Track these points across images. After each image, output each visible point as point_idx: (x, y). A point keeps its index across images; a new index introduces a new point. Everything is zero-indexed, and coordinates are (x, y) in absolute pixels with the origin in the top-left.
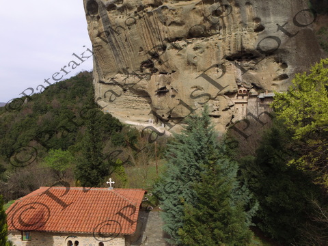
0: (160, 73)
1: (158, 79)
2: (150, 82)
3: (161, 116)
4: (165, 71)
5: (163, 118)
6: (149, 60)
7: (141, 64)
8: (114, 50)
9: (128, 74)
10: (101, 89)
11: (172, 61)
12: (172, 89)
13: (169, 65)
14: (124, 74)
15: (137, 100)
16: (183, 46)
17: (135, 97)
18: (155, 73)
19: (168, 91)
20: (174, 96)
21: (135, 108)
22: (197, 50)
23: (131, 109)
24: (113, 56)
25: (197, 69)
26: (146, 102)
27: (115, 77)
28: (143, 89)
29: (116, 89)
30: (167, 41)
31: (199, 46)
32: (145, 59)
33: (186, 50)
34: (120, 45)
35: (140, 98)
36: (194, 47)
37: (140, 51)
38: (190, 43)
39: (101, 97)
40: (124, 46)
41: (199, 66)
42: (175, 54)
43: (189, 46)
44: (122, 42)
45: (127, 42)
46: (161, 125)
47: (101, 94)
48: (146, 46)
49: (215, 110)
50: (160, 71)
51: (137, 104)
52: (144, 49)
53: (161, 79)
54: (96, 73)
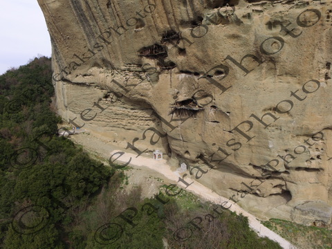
0: (182, 72)
1: (175, 83)
2: (156, 85)
3: (182, 152)
4: (194, 68)
5: (186, 156)
6: (156, 45)
7: (138, 51)
8: (86, 25)
9: (113, 68)
10: (66, 91)
11: (218, 49)
12: (214, 107)
13: (209, 57)
14: (105, 68)
15: (130, 114)
16: (244, 17)
17: (126, 108)
18: (169, 69)
19: (203, 110)
20: (218, 122)
21: (126, 127)
22: (275, 27)
23: (119, 129)
24: (83, 36)
25: (276, 69)
26: (147, 119)
27: (89, 73)
28: (143, 98)
29: (92, 94)
30: (205, 5)
31: (282, 17)
32: (149, 42)
33: (250, 27)
34: (96, 15)
35: (136, 111)
36: (268, 20)
37: (137, 28)
38: (257, 11)
39: (66, 104)
40: (104, 17)
41: (282, 64)
42: (223, 34)
43: (256, 17)
44: (100, 9)
45: (110, 9)
46: (180, 165)
47: (66, 100)
48: (150, 17)
49: (312, 159)
50: (180, 68)
51: (130, 121)
52: (146, 23)
53: (183, 83)
54: (56, 64)
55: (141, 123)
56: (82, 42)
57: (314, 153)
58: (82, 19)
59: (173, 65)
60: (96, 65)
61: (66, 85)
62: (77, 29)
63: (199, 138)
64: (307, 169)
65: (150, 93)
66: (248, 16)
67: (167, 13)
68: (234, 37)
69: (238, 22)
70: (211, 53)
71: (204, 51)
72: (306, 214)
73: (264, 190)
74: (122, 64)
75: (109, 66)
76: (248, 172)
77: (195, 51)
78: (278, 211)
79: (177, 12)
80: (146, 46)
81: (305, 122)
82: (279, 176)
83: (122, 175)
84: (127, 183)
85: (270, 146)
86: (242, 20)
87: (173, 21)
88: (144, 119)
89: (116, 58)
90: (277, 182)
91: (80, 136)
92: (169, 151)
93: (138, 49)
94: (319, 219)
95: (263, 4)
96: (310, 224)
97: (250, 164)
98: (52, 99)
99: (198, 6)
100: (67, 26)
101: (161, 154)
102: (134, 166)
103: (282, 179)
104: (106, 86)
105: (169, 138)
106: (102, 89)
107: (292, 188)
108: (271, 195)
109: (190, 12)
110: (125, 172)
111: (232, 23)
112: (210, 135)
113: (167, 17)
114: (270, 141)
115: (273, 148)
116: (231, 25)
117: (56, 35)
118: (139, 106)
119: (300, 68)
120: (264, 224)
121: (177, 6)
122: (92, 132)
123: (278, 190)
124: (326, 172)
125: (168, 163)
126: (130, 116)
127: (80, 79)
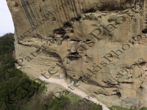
0: (72, 40)
1: (69, 45)
2: (61, 46)
3: (72, 76)
4: (77, 39)
5: (74, 78)
6: (61, 28)
7: (53, 31)
8: (30, 19)
9: (42, 38)
10: (20, 48)
11: (88, 30)
12: (86, 55)
13: (84, 34)
14: (38, 38)
15: (49, 59)
16: (98, 17)
17: (47, 56)
18: (66, 39)
19: (81, 57)
20: (88, 62)
21: (47, 65)
22: (111, 21)
23: (44, 66)
24: (29, 24)
25: (112, 39)
26: (57, 61)
27: (31, 40)
28: (55, 51)
29: (32, 50)
30: (82, 12)
31: (114, 18)
32: (58, 27)
33: (101, 21)
34: (35, 15)
35: (52, 57)
36: (108, 19)
37: (53, 21)
38: (104, 15)
39: (20, 54)
40: (38, 16)
41: (114, 37)
42: (90, 24)
43: (103, 17)
44: (37, 13)
45: (41, 13)
46: (71, 82)
47: (20, 52)
48: (58, 16)
49: (129, 78)
50: (71, 38)
51: (49, 62)
52: (57, 19)
53: (72, 45)
54: (16, 36)
55: (54, 63)
56: (28, 26)
57: (130, 76)
58: (29, 16)
59: (68, 37)
60: (34, 37)
61: (20, 46)
62: (26, 21)
63: (79, 70)
64: (127, 83)
65: (58, 49)
66: (100, 17)
67: (66, 15)
68: (94, 25)
69: (96, 19)
70: (84, 32)
71: (81, 31)
72: (127, 103)
73: (109, 93)
74: (46, 37)
75: (40, 37)
76: (101, 84)
77: (78, 31)
78: (115, 102)
79: (70, 14)
80: (57, 29)
81: (125, 62)
82: (115, 86)
83: (44, 87)
84: (47, 91)
85: (111, 73)
86: (98, 18)
87: (68, 18)
88: (55, 61)
89: (43, 34)
90: (115, 89)
91: (25, 69)
92: (66, 76)
93: (53, 30)
94: (133, 105)
95: (106, 12)
96: (129, 108)
97: (102, 81)
98: (13, 52)
99: (79, 12)
100: (22, 19)
101: (63, 77)
102: (50, 82)
103: (116, 87)
104: (38, 46)
105: (66, 70)
106: (37, 47)
107: (121, 91)
108: (112, 95)
109: (76, 14)
110: (46, 85)
111: (93, 19)
112: (84, 68)
113: (66, 16)
114: (111, 71)
115: (112, 73)
116: (93, 21)
117: (16, 23)
118: (53, 56)
119: (122, 39)
120: (109, 109)
121: (70, 12)
122: (31, 67)
123: (115, 93)
124: (135, 84)
125: (66, 81)
126: (49, 60)
127: (27, 43)
